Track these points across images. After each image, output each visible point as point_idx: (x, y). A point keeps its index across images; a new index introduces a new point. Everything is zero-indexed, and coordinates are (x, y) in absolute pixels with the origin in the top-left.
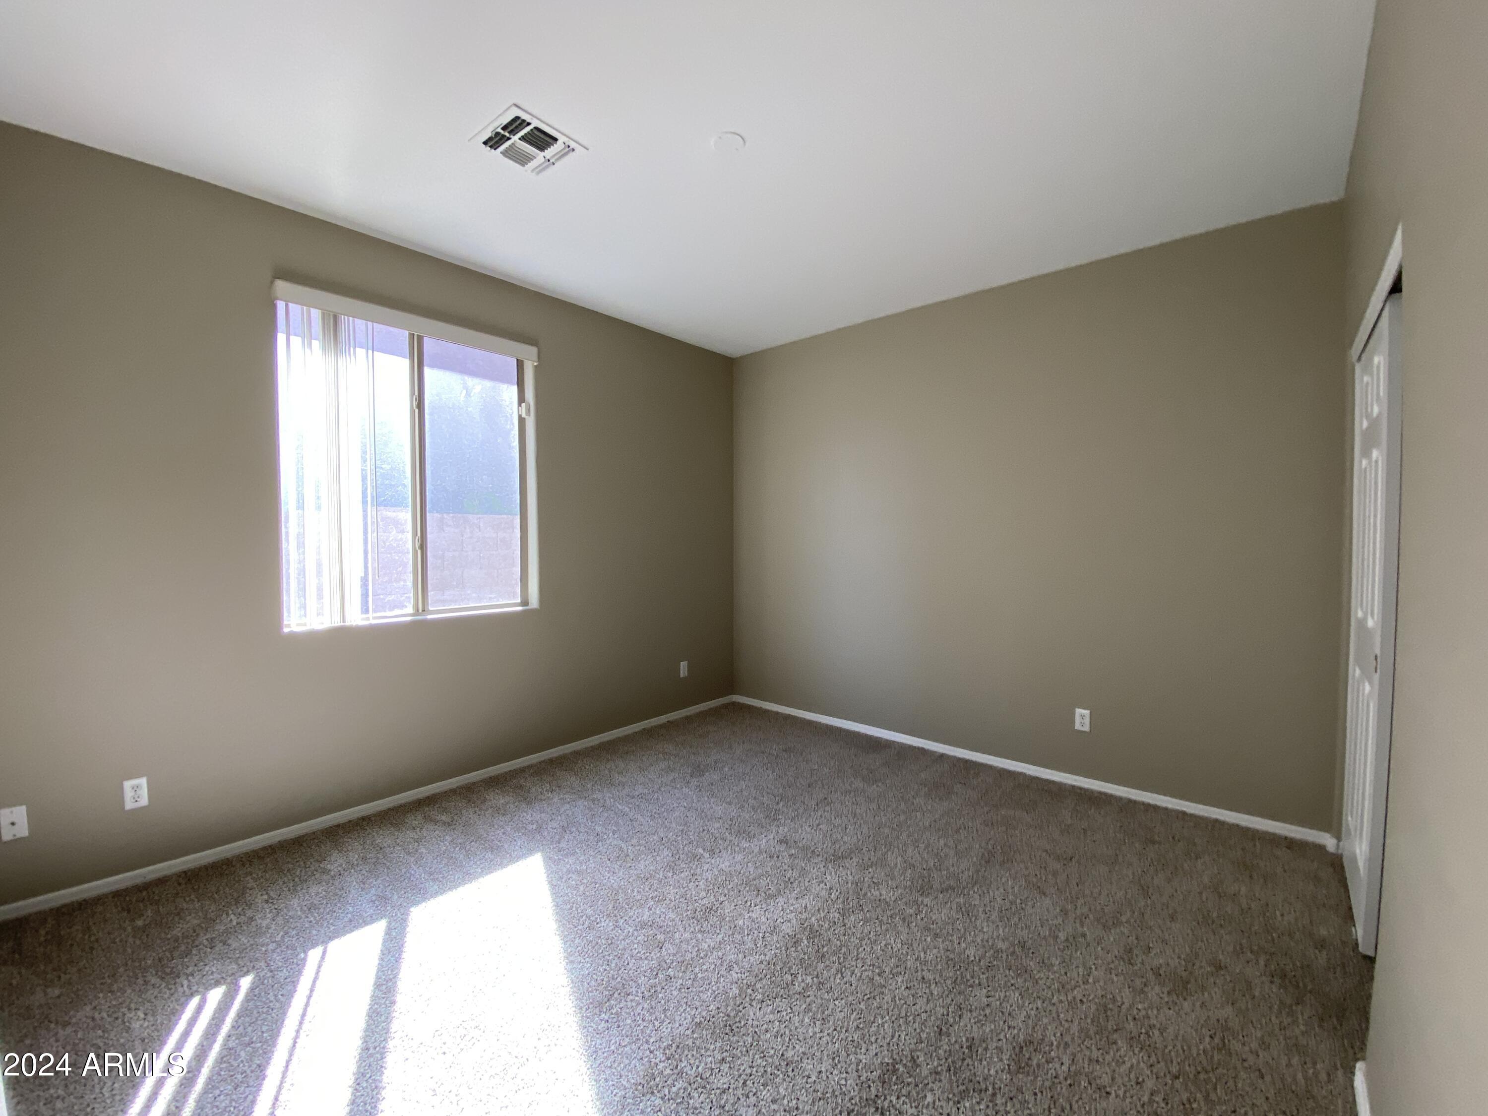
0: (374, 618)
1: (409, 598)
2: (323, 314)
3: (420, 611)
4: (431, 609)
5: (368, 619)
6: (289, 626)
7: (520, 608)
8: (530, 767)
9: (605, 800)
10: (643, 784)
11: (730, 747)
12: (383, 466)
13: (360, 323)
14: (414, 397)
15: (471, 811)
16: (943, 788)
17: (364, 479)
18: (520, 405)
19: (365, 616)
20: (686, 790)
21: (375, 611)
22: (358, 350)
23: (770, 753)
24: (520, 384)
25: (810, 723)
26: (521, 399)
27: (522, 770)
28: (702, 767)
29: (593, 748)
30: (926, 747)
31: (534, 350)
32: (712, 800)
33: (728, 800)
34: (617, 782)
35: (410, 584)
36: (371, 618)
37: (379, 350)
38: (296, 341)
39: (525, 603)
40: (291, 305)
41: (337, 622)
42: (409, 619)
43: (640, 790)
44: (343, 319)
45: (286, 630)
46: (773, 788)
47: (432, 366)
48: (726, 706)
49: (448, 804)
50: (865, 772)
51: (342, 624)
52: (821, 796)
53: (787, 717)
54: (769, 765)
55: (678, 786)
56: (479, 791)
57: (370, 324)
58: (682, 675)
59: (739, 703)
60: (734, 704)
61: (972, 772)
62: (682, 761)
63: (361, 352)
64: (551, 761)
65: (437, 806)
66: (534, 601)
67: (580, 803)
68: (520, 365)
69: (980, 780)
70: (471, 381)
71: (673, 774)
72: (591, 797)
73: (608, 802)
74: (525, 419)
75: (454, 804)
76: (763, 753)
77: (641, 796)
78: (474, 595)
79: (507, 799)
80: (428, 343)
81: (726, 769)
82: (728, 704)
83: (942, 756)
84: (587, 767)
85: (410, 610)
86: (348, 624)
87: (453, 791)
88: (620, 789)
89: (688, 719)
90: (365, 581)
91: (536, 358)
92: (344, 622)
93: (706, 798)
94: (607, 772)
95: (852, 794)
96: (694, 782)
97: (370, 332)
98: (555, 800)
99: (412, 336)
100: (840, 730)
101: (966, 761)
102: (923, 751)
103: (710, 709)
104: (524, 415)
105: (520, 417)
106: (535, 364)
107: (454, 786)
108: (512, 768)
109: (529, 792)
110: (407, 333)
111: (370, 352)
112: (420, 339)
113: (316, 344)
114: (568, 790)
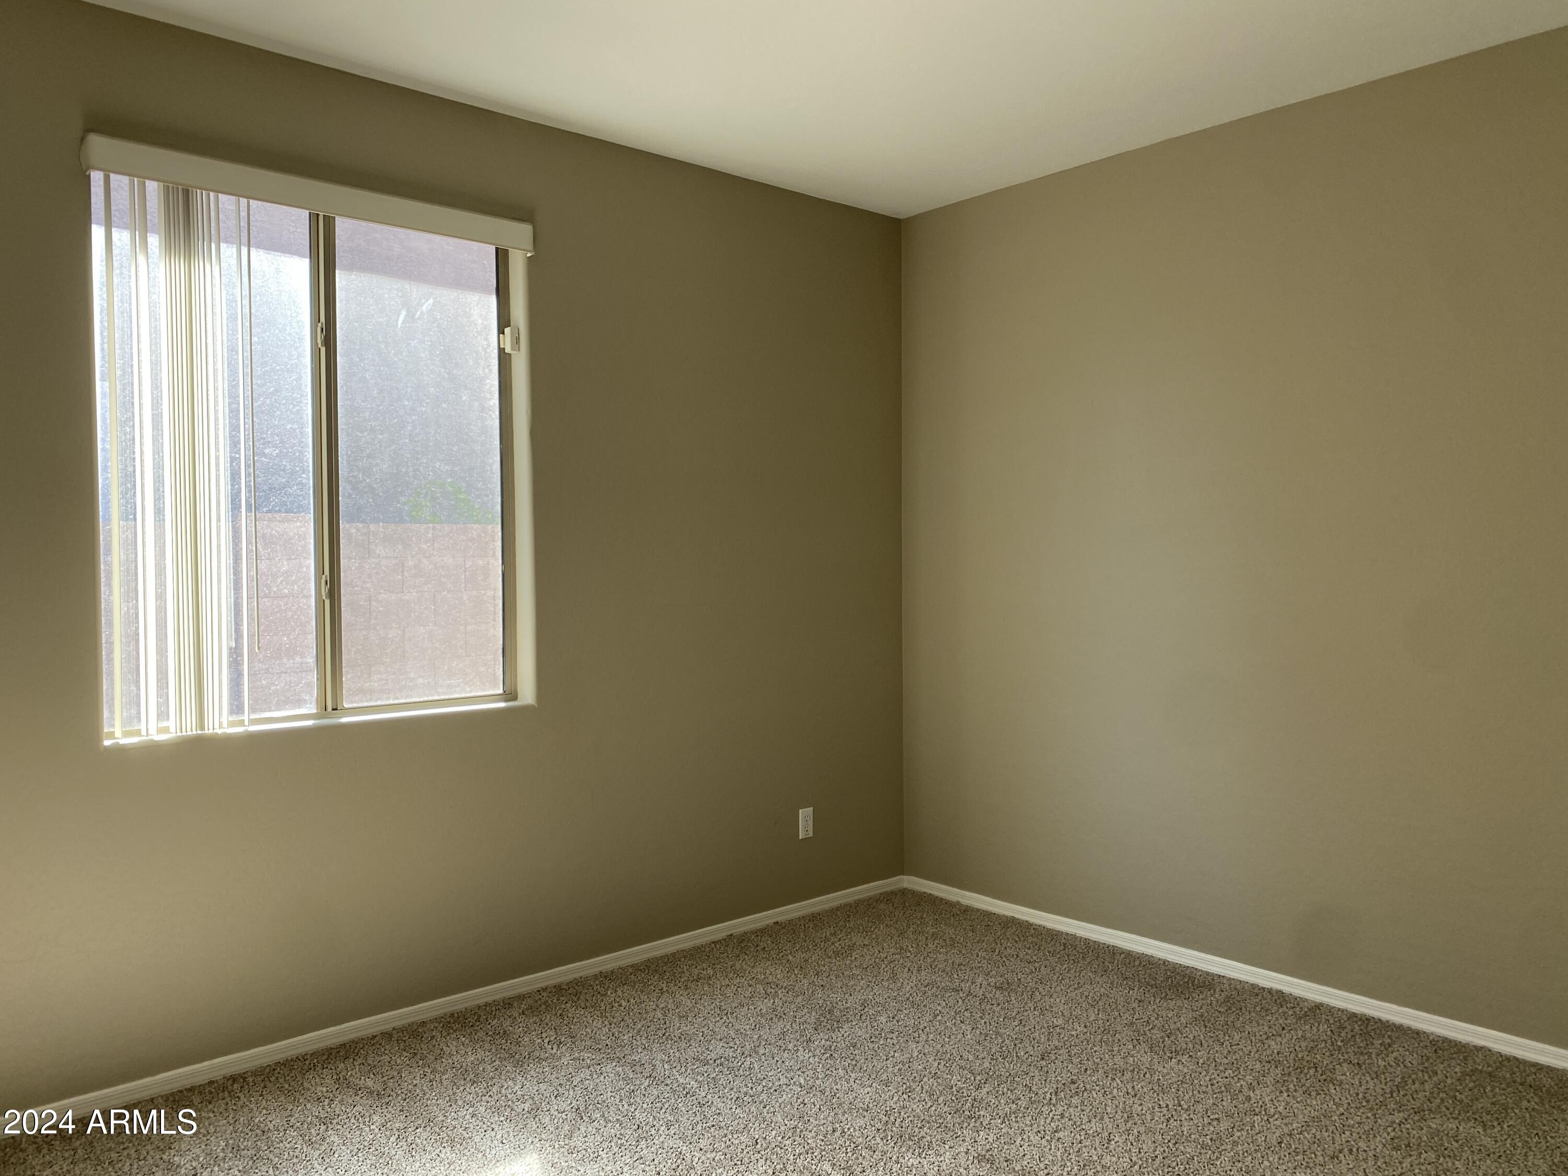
0: (253, 722)
1: (308, 685)
2: (167, 189)
3: (329, 708)
4: (346, 706)
5: (241, 723)
6: (111, 735)
7: (502, 705)
8: (521, 998)
9: (654, 1066)
10: (725, 1039)
11: (894, 977)
12: (267, 451)
13: (227, 201)
14: (320, 325)
15: (418, 1073)
16: (1312, 1071)
17: (234, 476)
18: (501, 331)
19: (234, 718)
20: (803, 1055)
21: (253, 710)
22: (223, 246)
23: (970, 993)
24: (502, 291)
25: (1054, 935)
26: (504, 322)
27: (507, 1003)
28: (837, 1013)
29: (636, 968)
30: (1286, 989)
31: (525, 230)
32: (853, 1075)
33: (884, 1077)
34: (677, 1033)
35: (311, 660)
36: (246, 723)
37: (258, 247)
38: (121, 237)
39: (510, 694)
40: (112, 175)
41: (191, 730)
42: (309, 723)
43: (718, 1049)
44: (199, 196)
45: (107, 743)
46: (971, 1058)
47: (351, 268)
48: (888, 897)
49: (378, 1058)
50: (1157, 1034)
51: (199, 732)
52: (1065, 1077)
53: (1010, 923)
54: (967, 1014)
55: (790, 1046)
56: (433, 1037)
57: (243, 201)
58: (800, 838)
59: (913, 892)
60: (904, 892)
61: (1377, 1042)
62: (800, 999)
63: (228, 252)
64: (559, 989)
65: (360, 1061)
66: (527, 694)
67: (609, 1068)
68: (502, 257)
69: (1390, 1059)
70: (415, 290)
71: (781, 1024)
72: (629, 1059)
73: (659, 1068)
74: (510, 355)
75: (387, 1058)
76: (956, 990)
77: (720, 1061)
78: (421, 680)
79: (481, 1054)
80: (343, 227)
81: (883, 1019)
82: (893, 893)
83: (1318, 1008)
84: (624, 1004)
85: (311, 708)
86: (208, 731)
87: (387, 1035)
88: (683, 1045)
89: (815, 919)
90: (235, 654)
91: (530, 246)
92: (202, 728)
93: (841, 1072)
94: (659, 1014)
95: (1128, 1075)
96: (821, 1040)
97: (244, 214)
98: (565, 1061)
99: (314, 218)
100: (1113, 952)
101: (1366, 1020)
102: (1280, 998)
103: (858, 903)
104: (508, 350)
105: (501, 351)
106: (529, 255)
107: (387, 1027)
108: (489, 999)
109: (518, 1043)
110: (305, 214)
111: (244, 250)
112: (329, 223)
113: (154, 241)
114: (588, 1043)
